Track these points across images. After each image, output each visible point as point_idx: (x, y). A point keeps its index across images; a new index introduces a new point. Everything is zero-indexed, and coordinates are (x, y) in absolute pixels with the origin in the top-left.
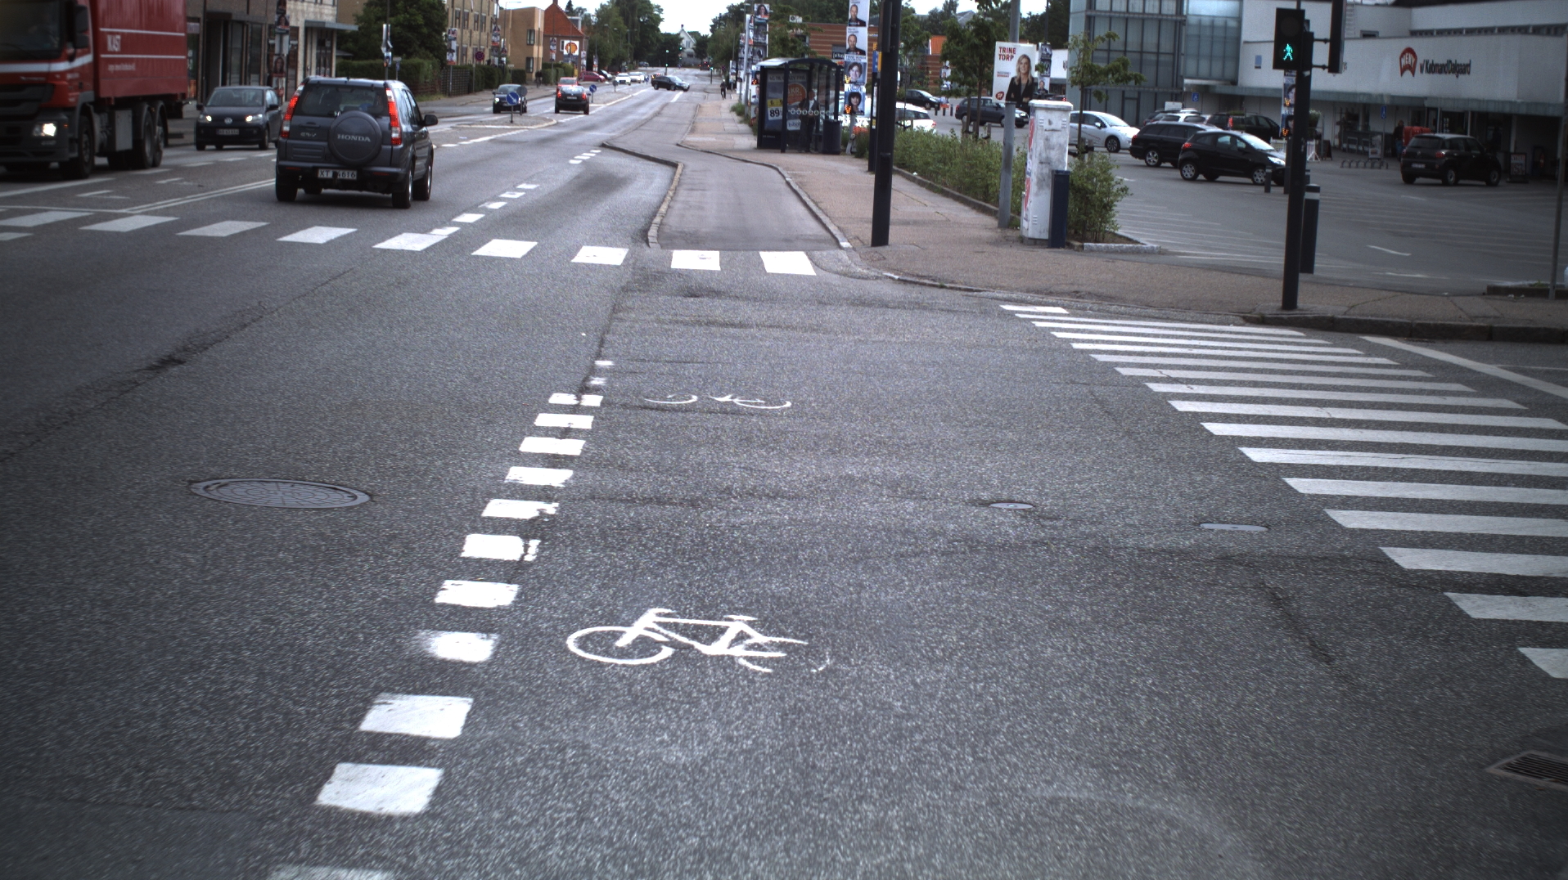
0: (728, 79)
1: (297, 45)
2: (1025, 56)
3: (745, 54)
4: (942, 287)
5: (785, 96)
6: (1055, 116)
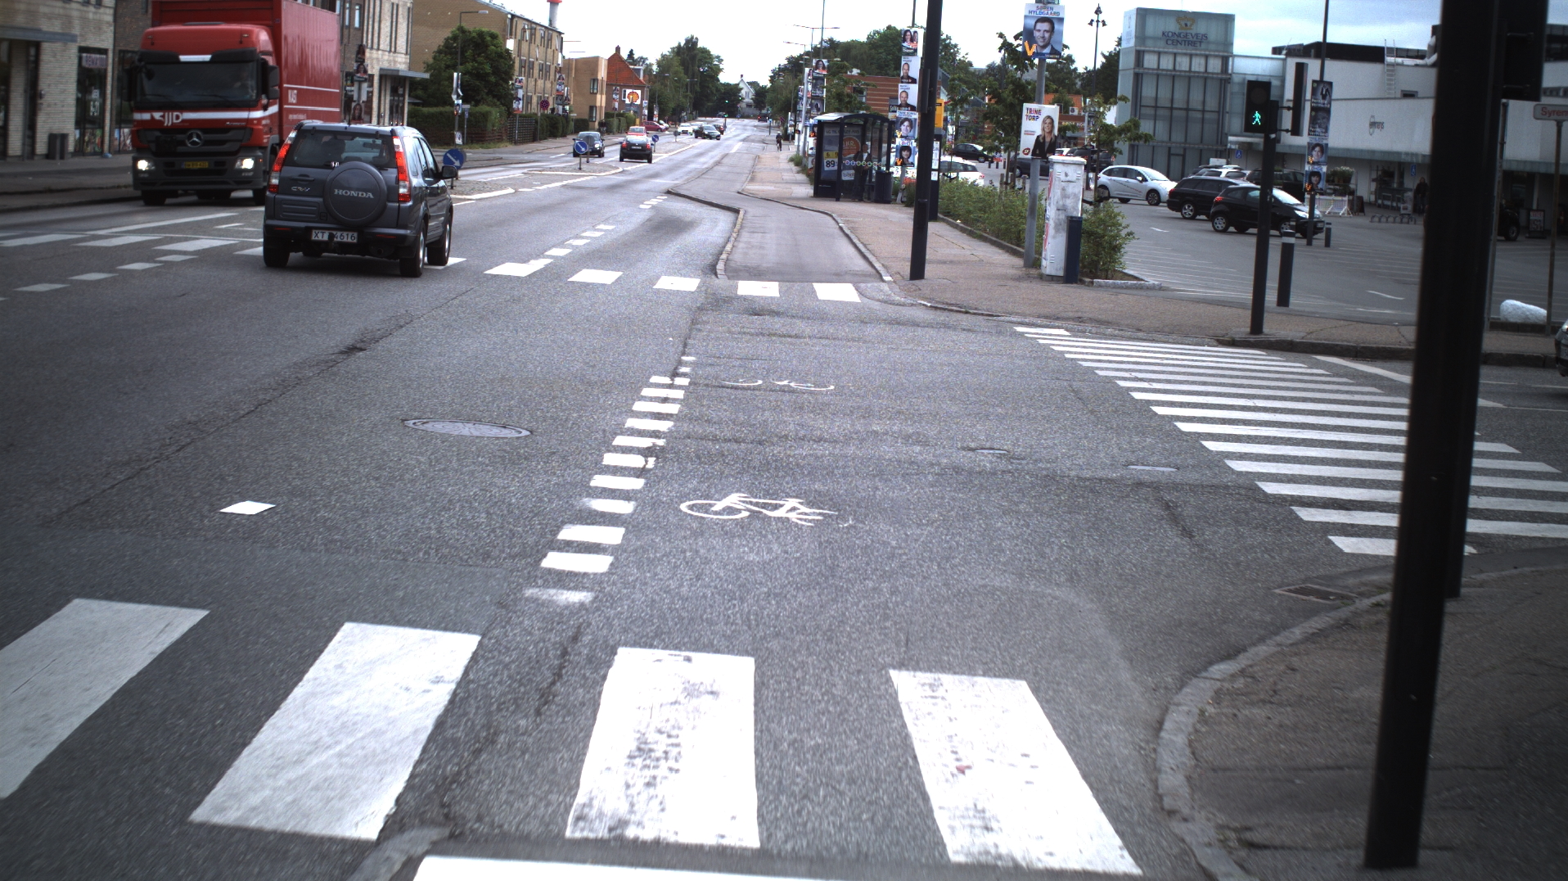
0: (786, 129)
1: (372, 92)
2: (1049, 117)
3: (803, 106)
4: (967, 313)
5: (841, 149)
6: (1070, 170)
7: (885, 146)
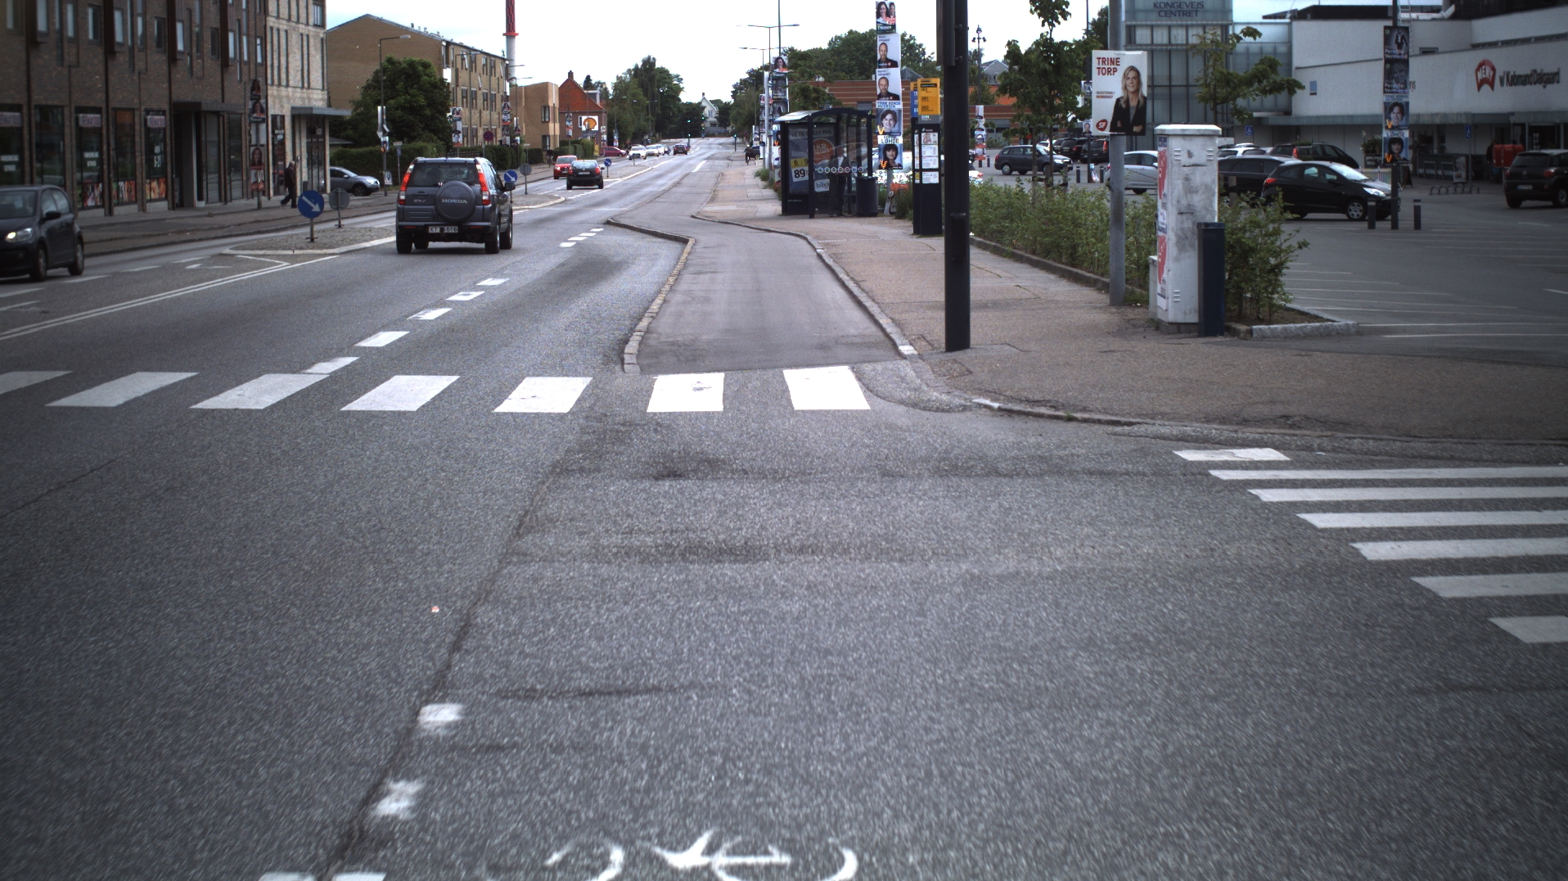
0: (751, 144)
1: (283, 135)
2: (1132, 68)
5: (811, 154)
6: (1196, 146)
7: (864, 150)
